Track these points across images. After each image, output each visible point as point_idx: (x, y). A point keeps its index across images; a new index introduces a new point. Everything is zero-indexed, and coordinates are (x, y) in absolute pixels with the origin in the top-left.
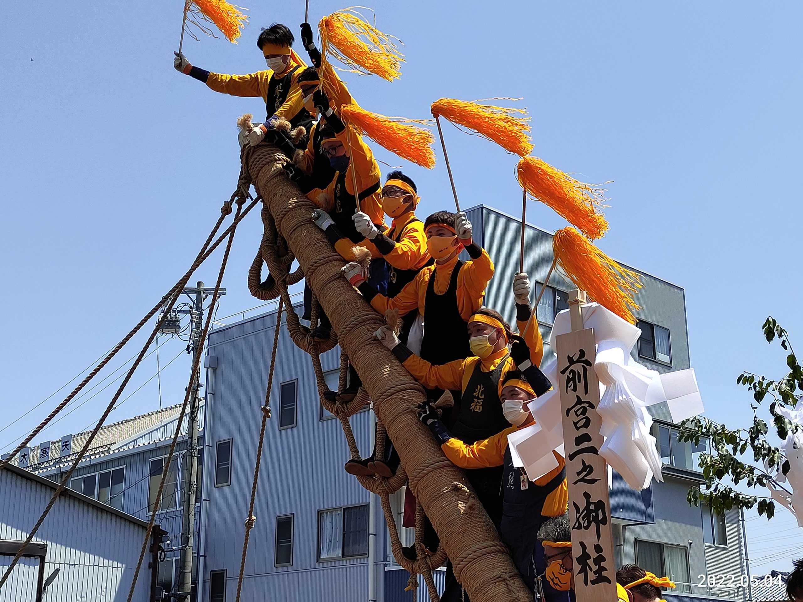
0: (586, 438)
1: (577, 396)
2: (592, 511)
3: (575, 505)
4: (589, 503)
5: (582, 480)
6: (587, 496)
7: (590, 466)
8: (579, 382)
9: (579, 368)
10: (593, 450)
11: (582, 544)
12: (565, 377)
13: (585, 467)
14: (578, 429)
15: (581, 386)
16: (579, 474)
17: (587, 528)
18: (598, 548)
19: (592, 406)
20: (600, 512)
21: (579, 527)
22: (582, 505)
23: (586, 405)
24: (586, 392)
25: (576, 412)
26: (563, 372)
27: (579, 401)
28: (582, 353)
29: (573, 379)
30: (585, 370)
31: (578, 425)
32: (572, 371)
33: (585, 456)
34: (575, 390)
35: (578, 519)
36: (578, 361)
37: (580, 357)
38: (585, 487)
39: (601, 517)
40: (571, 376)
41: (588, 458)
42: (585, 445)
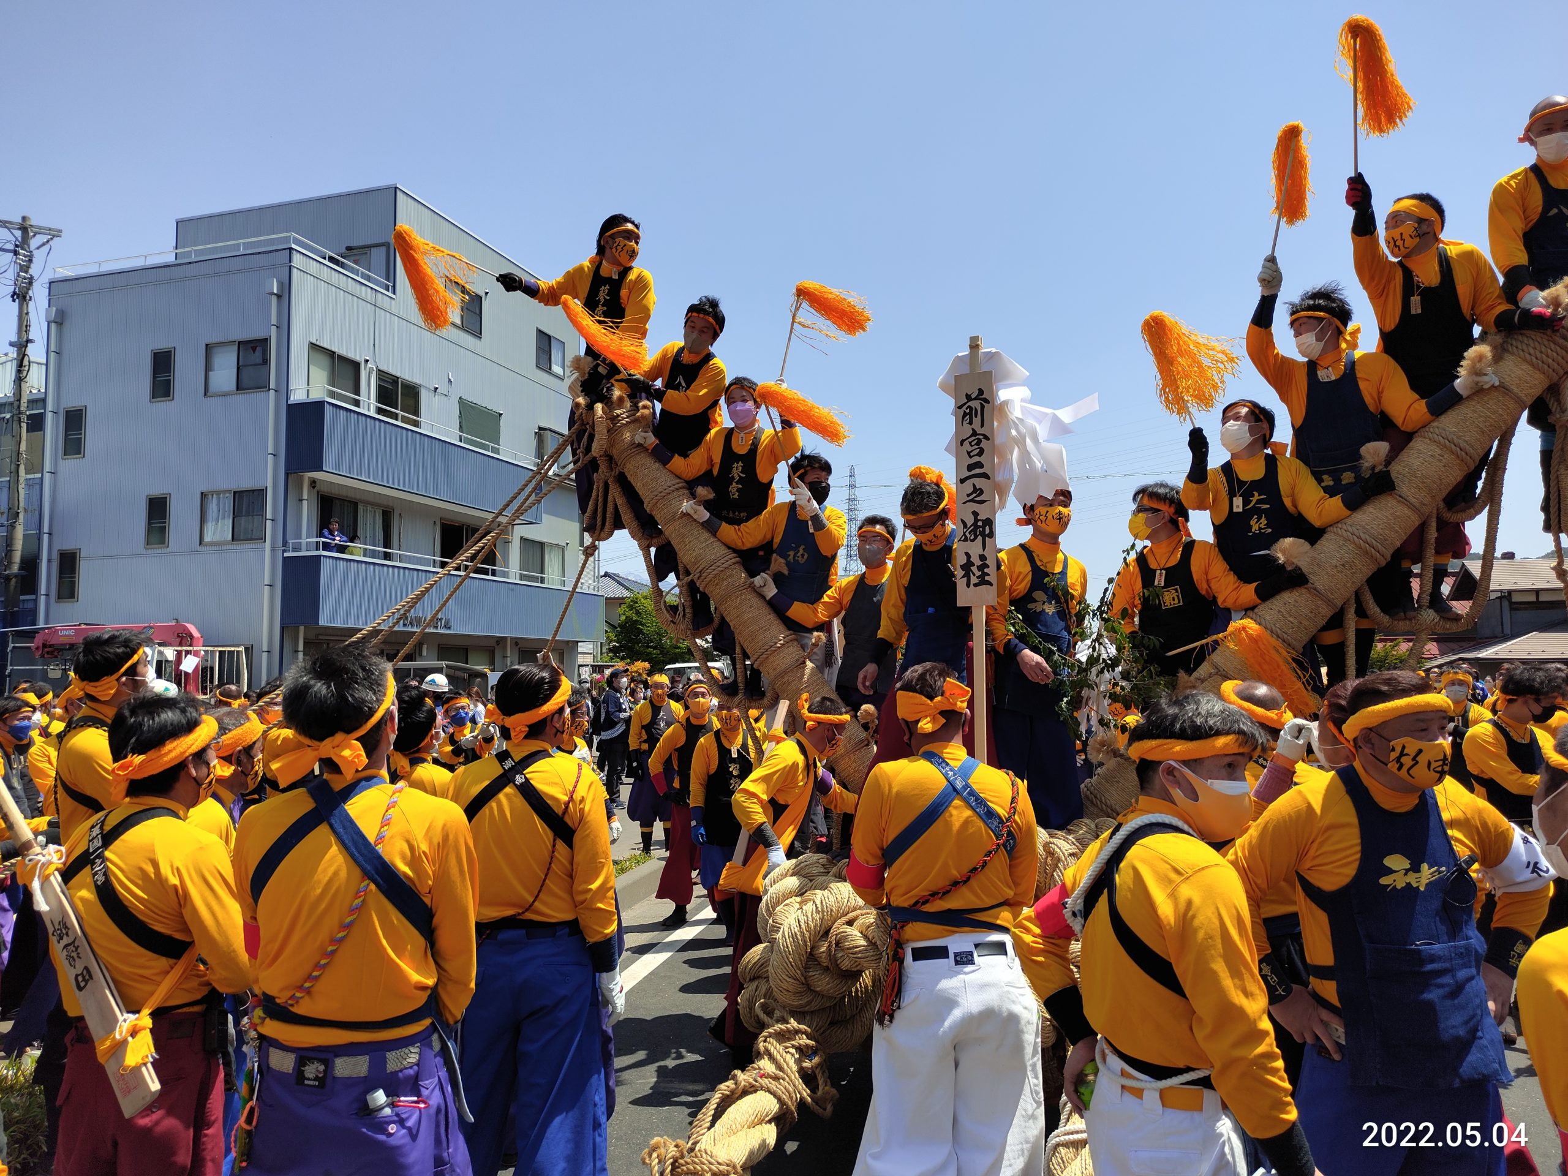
0: (979, 465)
1: (973, 429)
2: (980, 527)
3: (963, 521)
4: (976, 520)
5: (972, 501)
6: (975, 514)
7: (980, 489)
8: (976, 416)
9: (976, 404)
10: (985, 476)
11: (967, 554)
12: (961, 412)
13: (975, 489)
14: (971, 457)
15: (977, 421)
16: (968, 495)
17: (972, 541)
18: (982, 558)
19: (987, 438)
20: (987, 528)
21: (966, 540)
22: (970, 521)
23: (981, 437)
24: (982, 426)
25: (970, 443)
26: (960, 407)
27: (974, 433)
28: (981, 392)
29: (970, 414)
30: (983, 407)
31: (972, 454)
32: (969, 407)
33: (976, 481)
34: (971, 423)
35: (964, 533)
36: (976, 399)
37: (978, 395)
38: (975, 507)
39: (987, 531)
40: (968, 411)
41: (980, 483)
42: (977, 471)
